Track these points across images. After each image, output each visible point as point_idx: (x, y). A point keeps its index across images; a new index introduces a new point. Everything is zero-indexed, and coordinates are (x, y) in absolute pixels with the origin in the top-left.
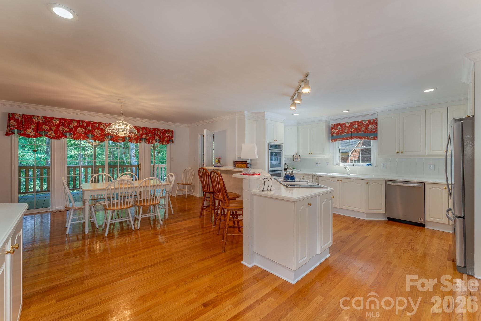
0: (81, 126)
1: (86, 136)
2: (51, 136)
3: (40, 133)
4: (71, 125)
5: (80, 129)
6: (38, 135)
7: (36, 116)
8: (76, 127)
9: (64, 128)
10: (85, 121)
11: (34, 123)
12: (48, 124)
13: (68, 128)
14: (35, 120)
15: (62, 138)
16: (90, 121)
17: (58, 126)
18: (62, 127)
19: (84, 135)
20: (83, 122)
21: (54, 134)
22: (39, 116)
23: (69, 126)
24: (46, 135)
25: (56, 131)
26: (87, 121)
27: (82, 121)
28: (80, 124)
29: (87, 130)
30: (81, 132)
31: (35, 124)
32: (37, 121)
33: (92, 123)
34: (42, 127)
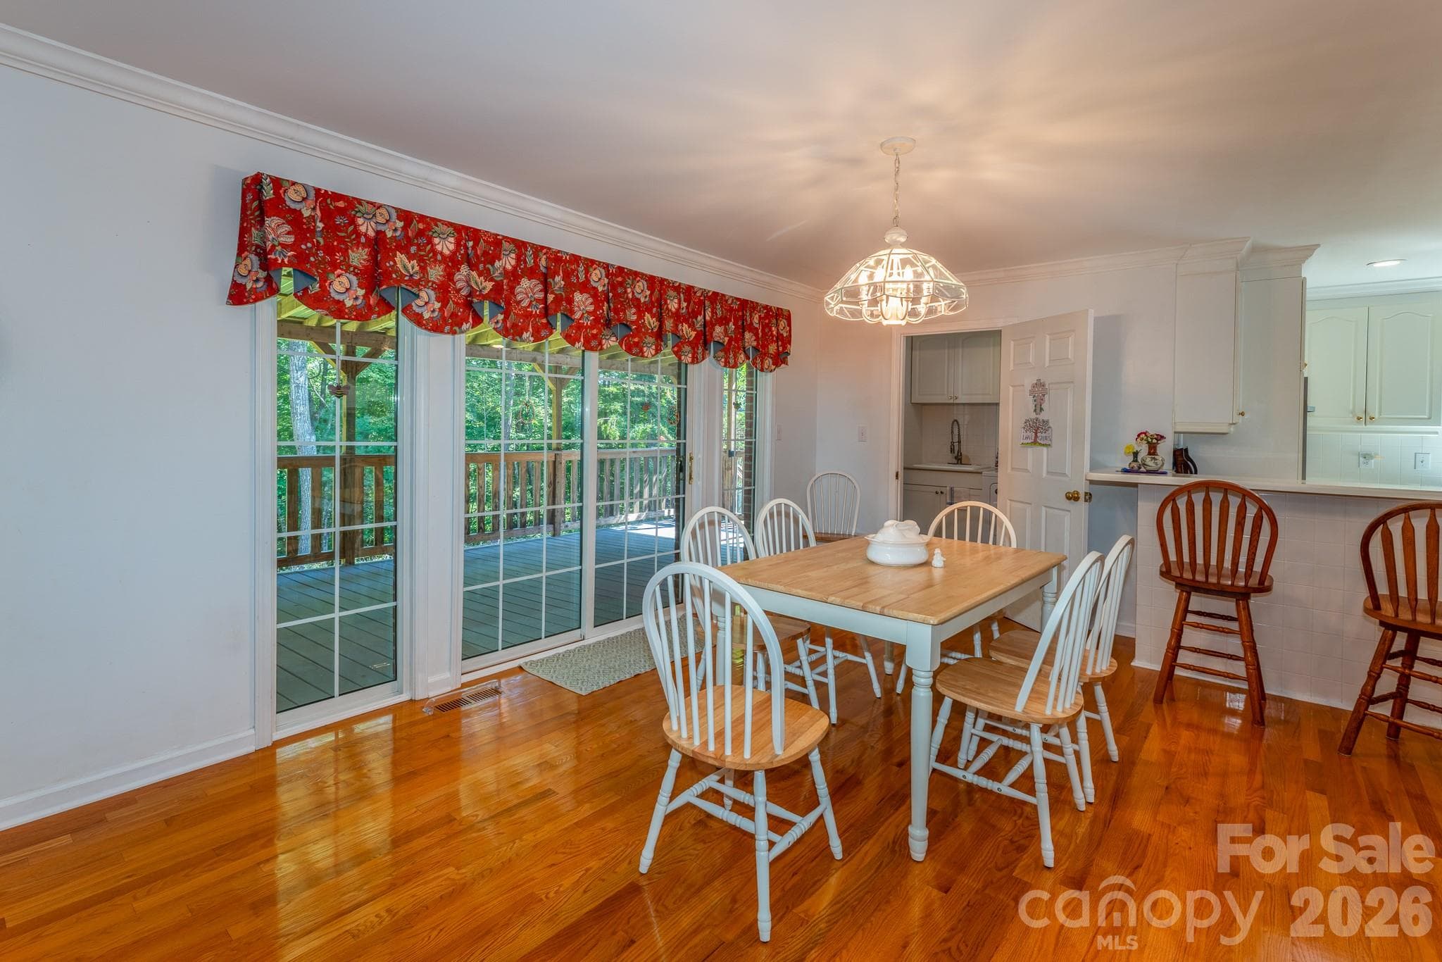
0: (532, 273)
1: (544, 321)
2: (427, 315)
3: (388, 296)
4: (497, 264)
5: (525, 283)
6: (378, 304)
7: (368, 202)
8: (514, 276)
9: (474, 274)
10: (543, 248)
11: (363, 240)
12: (419, 249)
13: (487, 275)
14: (367, 227)
15: (465, 326)
16: (559, 251)
17: (452, 263)
18: (464, 269)
19: (540, 316)
20: (538, 249)
21: (438, 305)
22: (380, 207)
23: (490, 266)
24: (407, 310)
25: (443, 291)
26: (549, 249)
27: (533, 246)
28: (525, 262)
29: (552, 293)
30: (531, 302)
31: (364, 246)
32: (371, 233)
33: (566, 261)
34: (395, 262)
